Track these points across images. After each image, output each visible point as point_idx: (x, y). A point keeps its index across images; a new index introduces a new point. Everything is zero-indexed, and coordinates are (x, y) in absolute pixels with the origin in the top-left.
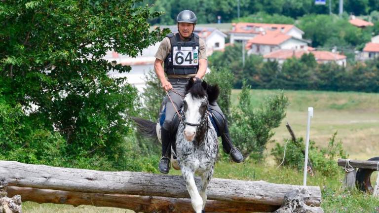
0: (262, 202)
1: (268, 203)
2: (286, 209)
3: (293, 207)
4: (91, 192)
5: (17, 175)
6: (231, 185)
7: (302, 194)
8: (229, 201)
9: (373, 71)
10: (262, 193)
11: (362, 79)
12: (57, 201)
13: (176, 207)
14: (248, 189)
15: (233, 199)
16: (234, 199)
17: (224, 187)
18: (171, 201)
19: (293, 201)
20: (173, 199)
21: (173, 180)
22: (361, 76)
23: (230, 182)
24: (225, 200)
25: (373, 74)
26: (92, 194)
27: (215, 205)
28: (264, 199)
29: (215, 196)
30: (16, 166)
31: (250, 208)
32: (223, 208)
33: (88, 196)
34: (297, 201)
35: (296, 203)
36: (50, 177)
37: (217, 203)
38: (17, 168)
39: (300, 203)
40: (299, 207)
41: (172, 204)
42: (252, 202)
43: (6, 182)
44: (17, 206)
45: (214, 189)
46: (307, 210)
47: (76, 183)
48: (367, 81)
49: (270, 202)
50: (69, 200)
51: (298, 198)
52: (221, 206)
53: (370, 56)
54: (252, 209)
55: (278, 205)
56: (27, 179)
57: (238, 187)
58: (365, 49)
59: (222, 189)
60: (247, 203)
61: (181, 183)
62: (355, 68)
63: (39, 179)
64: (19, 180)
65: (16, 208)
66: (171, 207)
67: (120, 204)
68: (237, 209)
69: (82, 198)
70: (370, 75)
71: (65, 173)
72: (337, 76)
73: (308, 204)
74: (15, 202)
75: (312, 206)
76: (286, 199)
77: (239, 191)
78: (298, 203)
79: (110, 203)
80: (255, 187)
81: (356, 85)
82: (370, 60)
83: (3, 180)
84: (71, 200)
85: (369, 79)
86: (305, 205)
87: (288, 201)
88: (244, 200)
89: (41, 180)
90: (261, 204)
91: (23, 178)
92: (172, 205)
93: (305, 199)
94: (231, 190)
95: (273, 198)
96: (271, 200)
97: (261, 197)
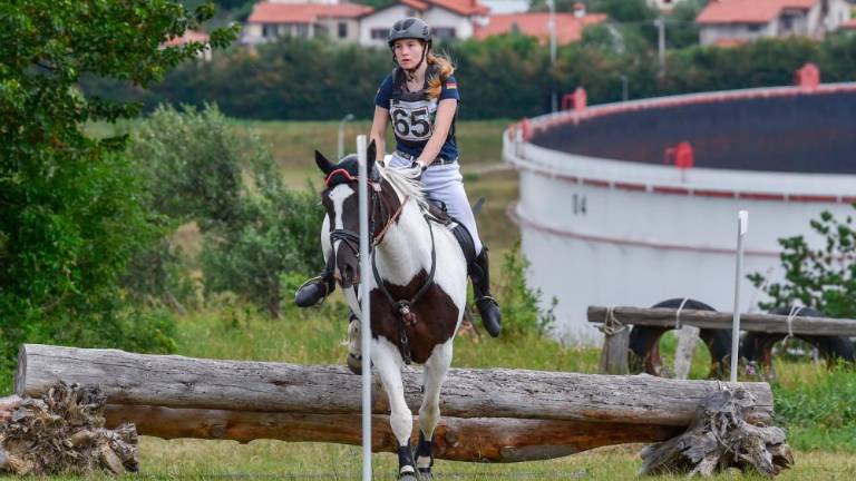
0: (648, 420)
1: (658, 422)
2: (704, 433)
3: (719, 429)
4: (282, 411)
5: (124, 380)
6: (582, 385)
7: (737, 401)
8: (576, 420)
9: (276, 70)
10: (647, 400)
11: (251, 90)
12: (204, 432)
13: (462, 437)
14: (618, 393)
15: (584, 415)
16: (589, 416)
17: (568, 391)
18: (450, 425)
19: (719, 415)
20: (454, 419)
21: (457, 379)
22: (247, 82)
23: (577, 379)
24: (569, 419)
25: (277, 77)
26: (280, 415)
27: (545, 430)
28: (653, 414)
29: (548, 411)
30: (120, 359)
31: (617, 434)
32: (560, 435)
33: (272, 420)
34: (728, 416)
35: (726, 421)
36: (194, 382)
37: (550, 426)
38: (123, 364)
39: (735, 420)
40: (732, 427)
41: (452, 431)
42: (627, 420)
43: (101, 395)
44: (130, 446)
45: (545, 396)
46: (751, 435)
47: (250, 393)
48: (263, 93)
49: (665, 419)
50: (232, 430)
51: (731, 409)
52: (558, 433)
53: (265, 33)
54: (622, 435)
55: (682, 424)
56: (145, 387)
57: (595, 389)
58: (254, 17)
59: (561, 396)
60: (615, 424)
61: (475, 386)
62: (233, 63)
63: (172, 386)
64: (127, 391)
65: (128, 451)
66: (450, 437)
67: (339, 435)
68: (591, 438)
69: (258, 424)
70: (271, 80)
71: (225, 371)
72: (191, 83)
73: (750, 421)
74: (125, 440)
75: (759, 425)
76: (701, 412)
77: (599, 398)
78: (731, 421)
79: (320, 434)
80: (632, 387)
81: (238, 102)
82: (270, 43)
83: (94, 392)
84: (234, 431)
85: (268, 89)
86: (745, 423)
87: (709, 417)
88: (609, 417)
89: (174, 389)
90: (642, 425)
91: (135, 385)
92: (451, 433)
93: (744, 410)
94: (581, 396)
95: (673, 411)
96: (667, 414)
97: (645, 410)
